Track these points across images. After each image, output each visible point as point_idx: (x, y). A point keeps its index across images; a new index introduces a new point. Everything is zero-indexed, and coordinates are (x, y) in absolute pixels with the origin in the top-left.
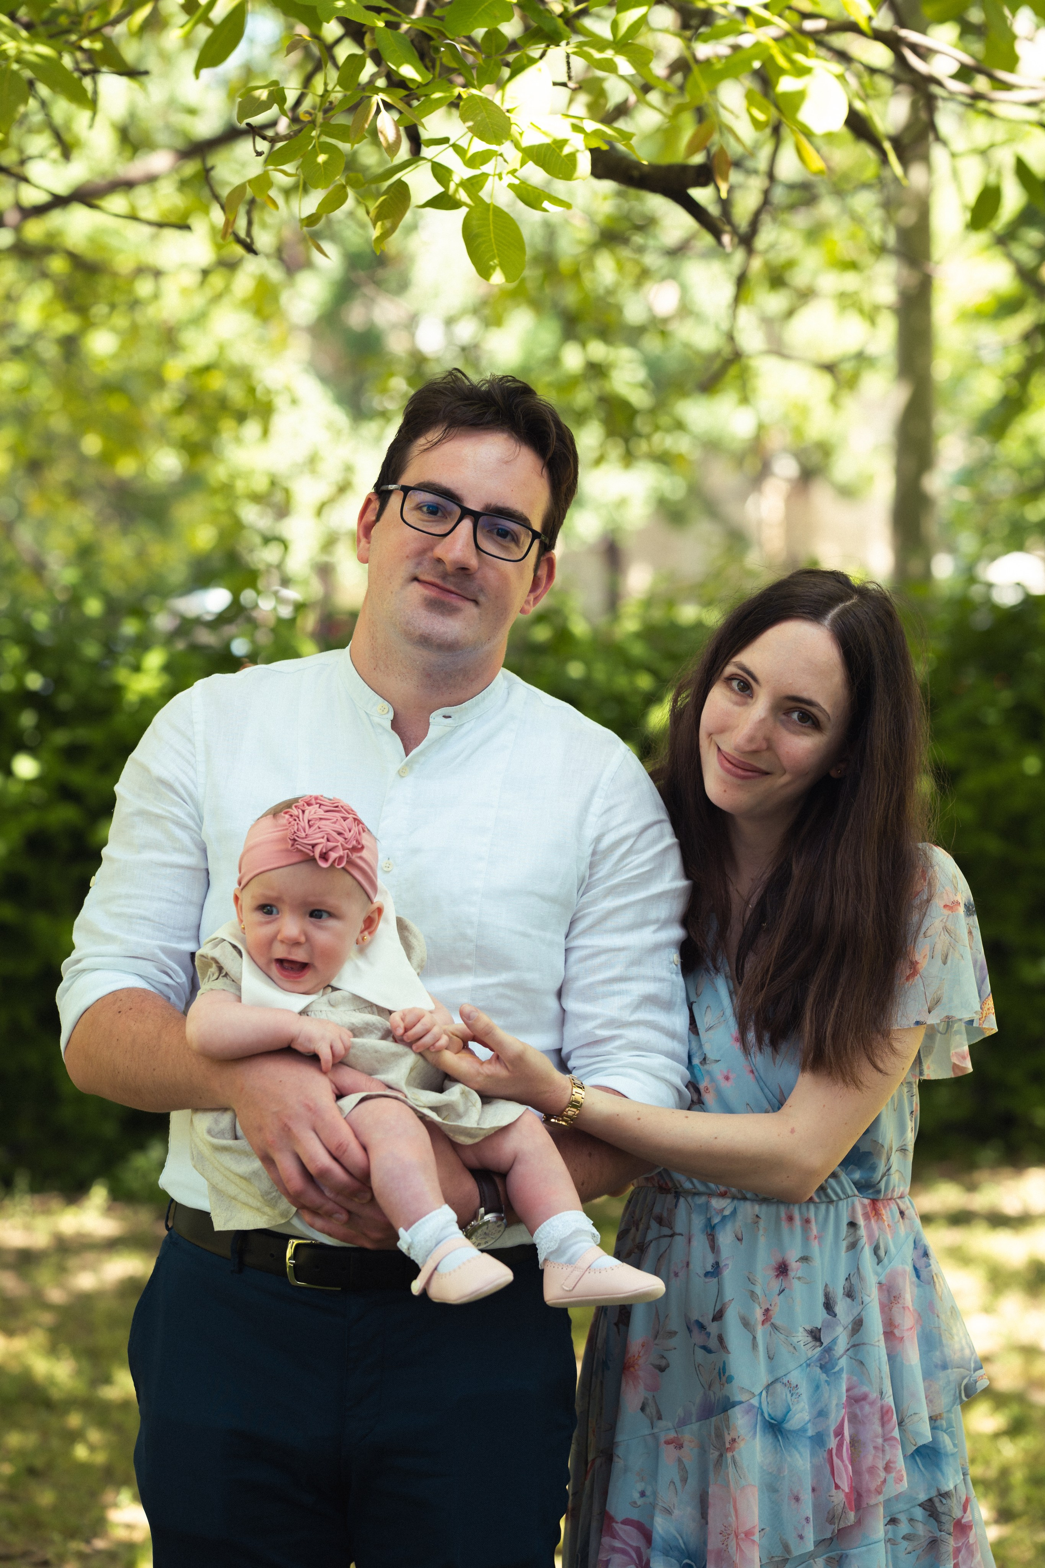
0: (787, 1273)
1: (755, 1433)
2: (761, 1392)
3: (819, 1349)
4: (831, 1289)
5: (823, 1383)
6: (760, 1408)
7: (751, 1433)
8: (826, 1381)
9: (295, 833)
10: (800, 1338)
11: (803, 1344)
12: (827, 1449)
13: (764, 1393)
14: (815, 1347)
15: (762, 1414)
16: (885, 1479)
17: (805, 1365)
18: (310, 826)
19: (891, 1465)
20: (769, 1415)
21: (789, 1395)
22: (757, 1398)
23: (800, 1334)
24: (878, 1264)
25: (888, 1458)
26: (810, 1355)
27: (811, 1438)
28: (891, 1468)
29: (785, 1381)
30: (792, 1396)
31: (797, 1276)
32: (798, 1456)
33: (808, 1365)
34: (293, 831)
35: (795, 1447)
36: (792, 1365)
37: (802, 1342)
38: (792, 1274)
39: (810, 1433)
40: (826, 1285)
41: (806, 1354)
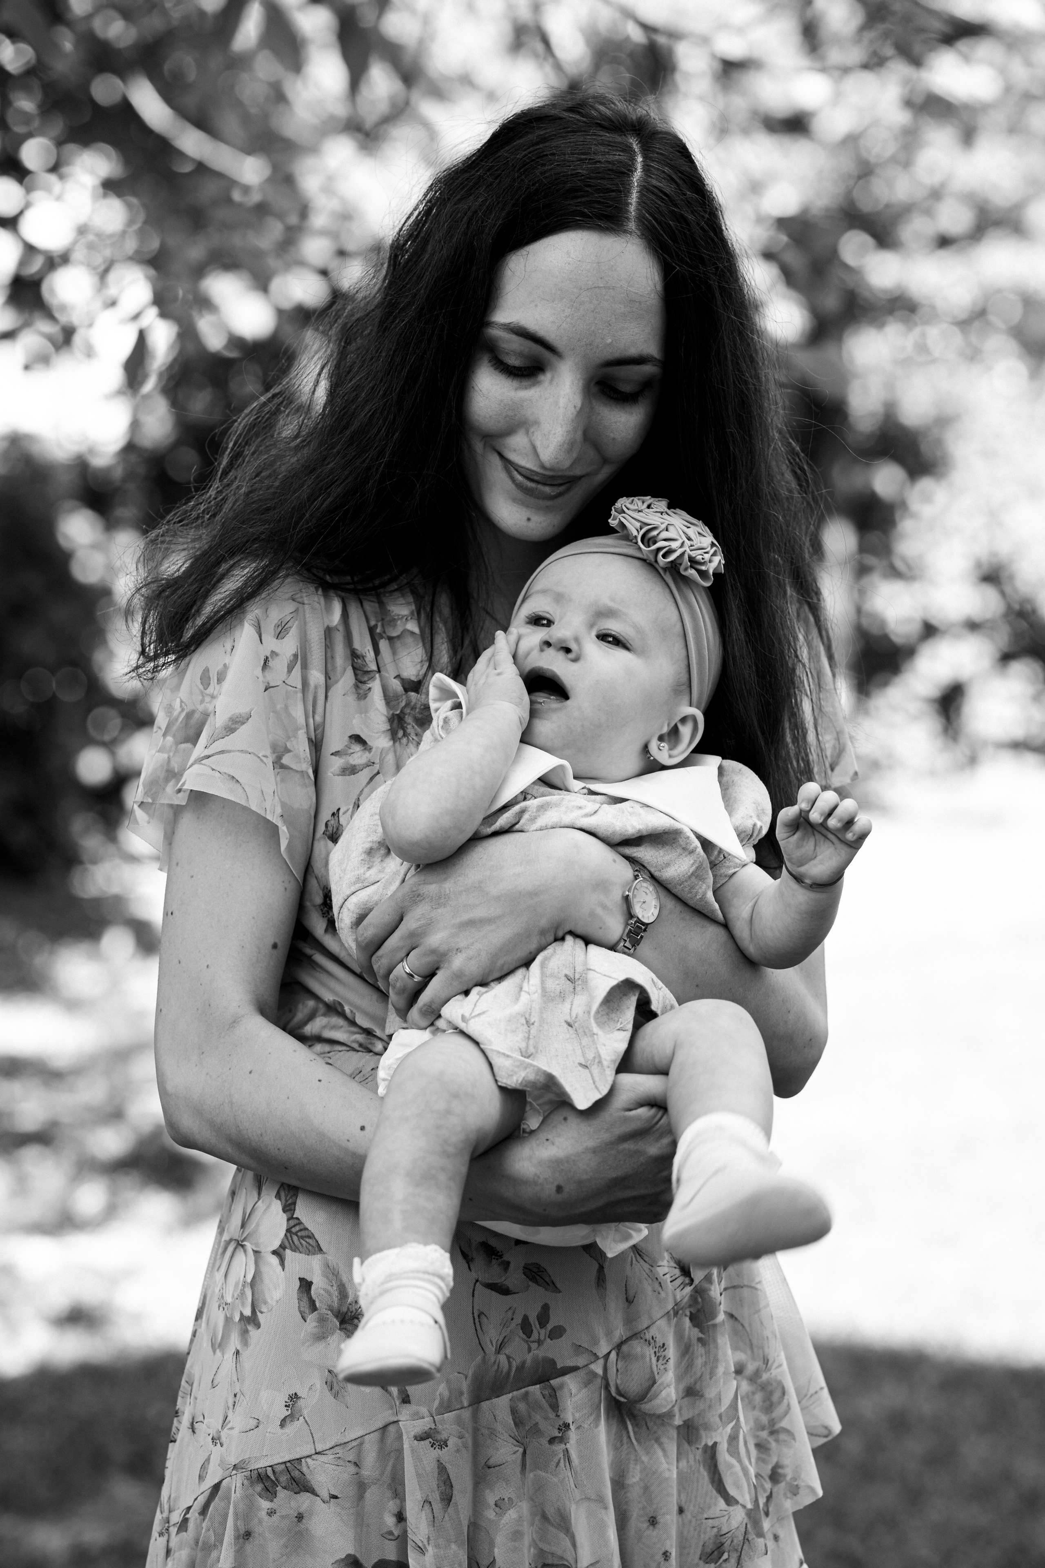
1: (599, 1416)
2: (609, 1353)
3: (688, 1290)
5: (694, 1341)
6: (605, 1377)
7: (592, 1418)
8: (700, 1340)
10: (666, 1270)
11: (669, 1280)
12: (701, 1446)
13: (613, 1355)
14: (683, 1285)
15: (607, 1387)
16: (771, 1493)
17: (672, 1312)
19: (780, 1471)
20: (617, 1388)
21: (654, 1359)
22: (601, 1362)
23: (665, 1263)
25: (774, 1460)
26: (679, 1298)
27: (678, 1427)
28: (780, 1475)
29: (648, 1336)
30: (658, 1361)
32: (660, 1453)
33: (676, 1313)
35: (657, 1440)
36: (657, 1313)
37: (668, 1276)
39: (678, 1421)
41: (674, 1296)
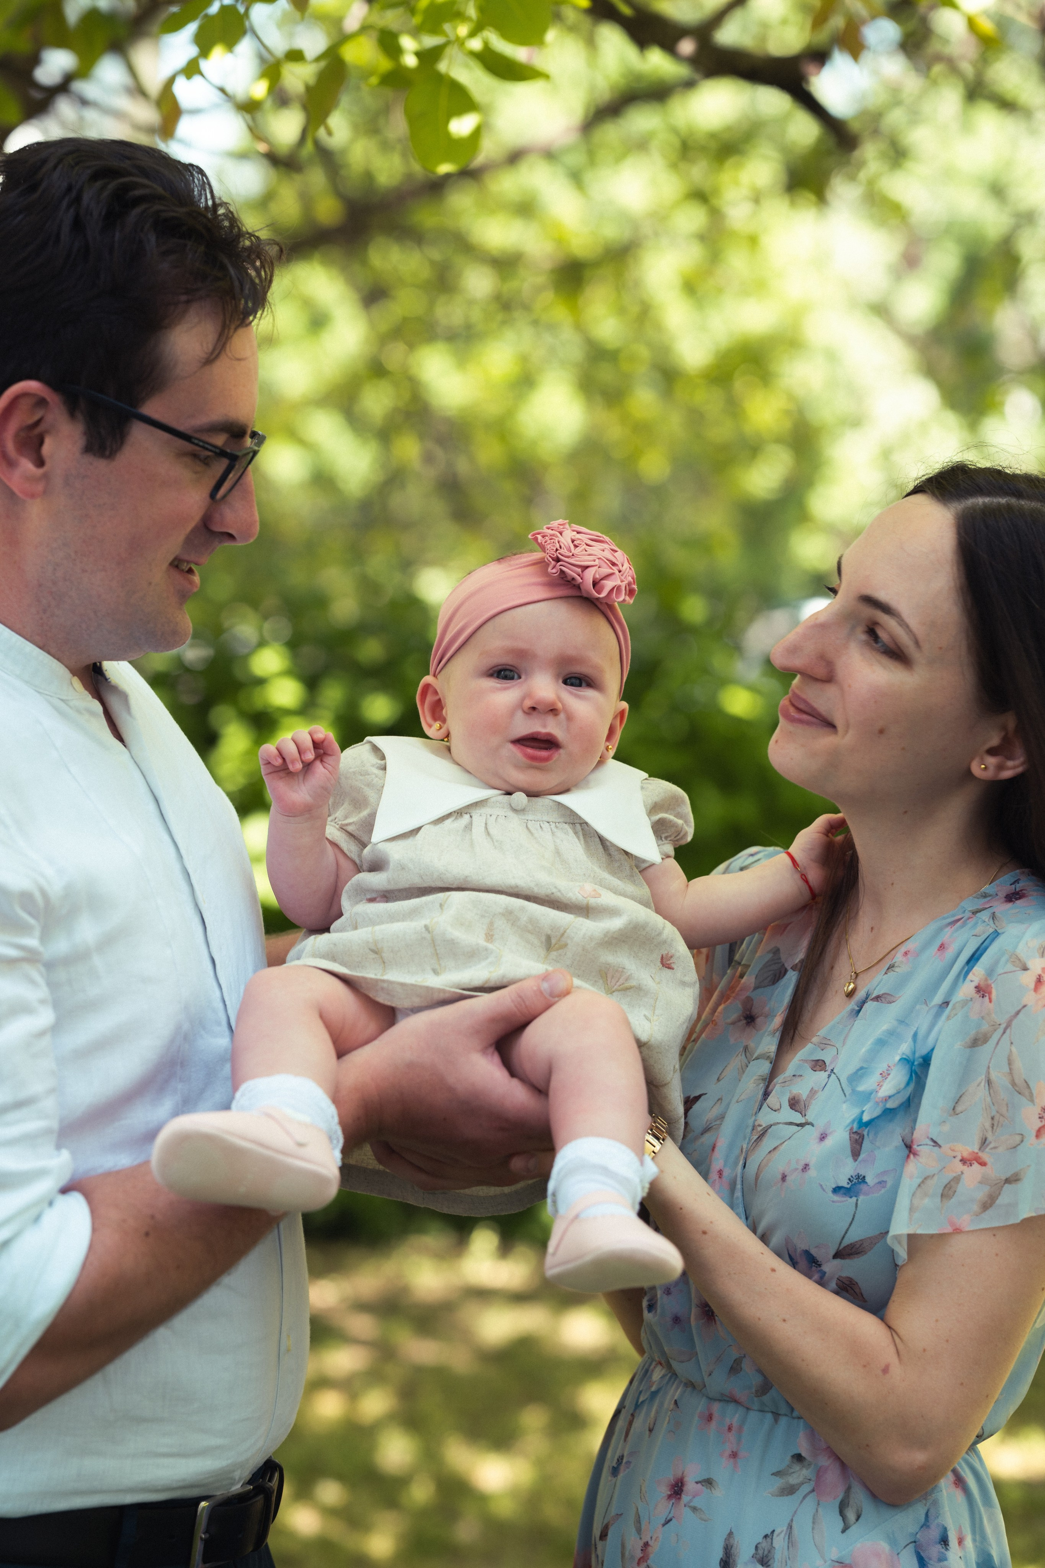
0: (680, 1495)
4: (736, 1543)
9: (557, 550)
18: (576, 546)
24: (843, 1531)
31: (692, 1504)
34: (555, 549)
38: (685, 1498)
40: (731, 1534)
